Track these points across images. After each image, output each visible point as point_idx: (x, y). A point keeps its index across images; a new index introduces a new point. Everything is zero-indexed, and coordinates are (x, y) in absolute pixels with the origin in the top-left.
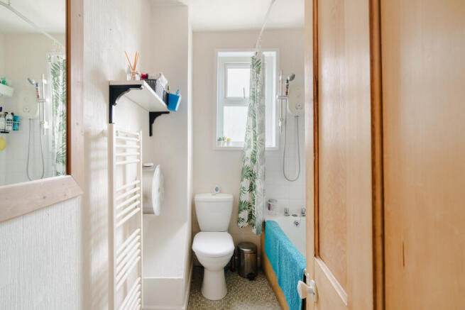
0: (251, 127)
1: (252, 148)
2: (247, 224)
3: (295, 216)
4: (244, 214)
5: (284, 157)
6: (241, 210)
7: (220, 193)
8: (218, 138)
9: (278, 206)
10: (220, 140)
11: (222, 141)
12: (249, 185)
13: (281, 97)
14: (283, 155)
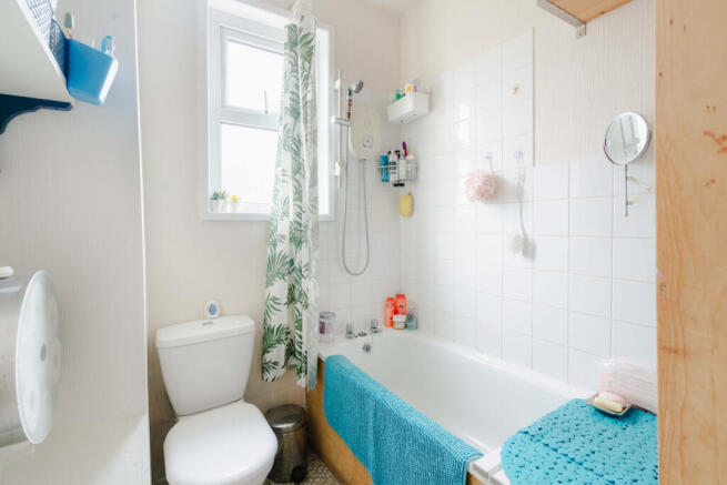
0: (290, 173)
1: (292, 217)
2: (284, 370)
3: (363, 335)
4: (277, 353)
5: (344, 233)
6: (272, 346)
7: (221, 315)
8: (210, 194)
9: (335, 324)
10: (216, 197)
11: (221, 201)
12: (286, 292)
13: (339, 121)
14: (341, 231)
